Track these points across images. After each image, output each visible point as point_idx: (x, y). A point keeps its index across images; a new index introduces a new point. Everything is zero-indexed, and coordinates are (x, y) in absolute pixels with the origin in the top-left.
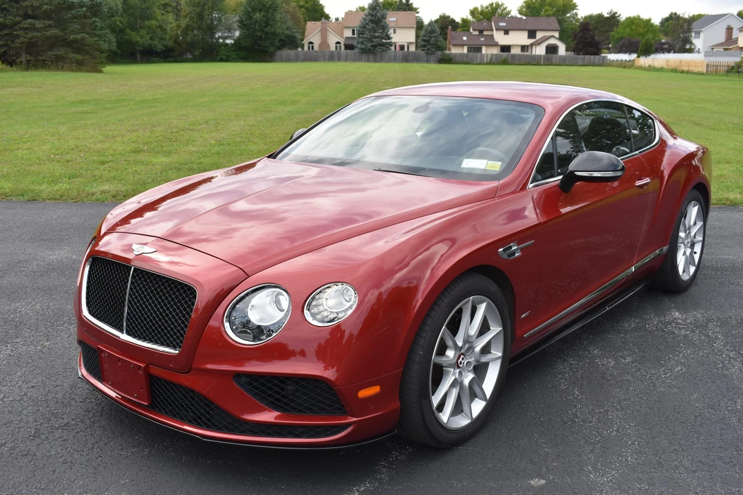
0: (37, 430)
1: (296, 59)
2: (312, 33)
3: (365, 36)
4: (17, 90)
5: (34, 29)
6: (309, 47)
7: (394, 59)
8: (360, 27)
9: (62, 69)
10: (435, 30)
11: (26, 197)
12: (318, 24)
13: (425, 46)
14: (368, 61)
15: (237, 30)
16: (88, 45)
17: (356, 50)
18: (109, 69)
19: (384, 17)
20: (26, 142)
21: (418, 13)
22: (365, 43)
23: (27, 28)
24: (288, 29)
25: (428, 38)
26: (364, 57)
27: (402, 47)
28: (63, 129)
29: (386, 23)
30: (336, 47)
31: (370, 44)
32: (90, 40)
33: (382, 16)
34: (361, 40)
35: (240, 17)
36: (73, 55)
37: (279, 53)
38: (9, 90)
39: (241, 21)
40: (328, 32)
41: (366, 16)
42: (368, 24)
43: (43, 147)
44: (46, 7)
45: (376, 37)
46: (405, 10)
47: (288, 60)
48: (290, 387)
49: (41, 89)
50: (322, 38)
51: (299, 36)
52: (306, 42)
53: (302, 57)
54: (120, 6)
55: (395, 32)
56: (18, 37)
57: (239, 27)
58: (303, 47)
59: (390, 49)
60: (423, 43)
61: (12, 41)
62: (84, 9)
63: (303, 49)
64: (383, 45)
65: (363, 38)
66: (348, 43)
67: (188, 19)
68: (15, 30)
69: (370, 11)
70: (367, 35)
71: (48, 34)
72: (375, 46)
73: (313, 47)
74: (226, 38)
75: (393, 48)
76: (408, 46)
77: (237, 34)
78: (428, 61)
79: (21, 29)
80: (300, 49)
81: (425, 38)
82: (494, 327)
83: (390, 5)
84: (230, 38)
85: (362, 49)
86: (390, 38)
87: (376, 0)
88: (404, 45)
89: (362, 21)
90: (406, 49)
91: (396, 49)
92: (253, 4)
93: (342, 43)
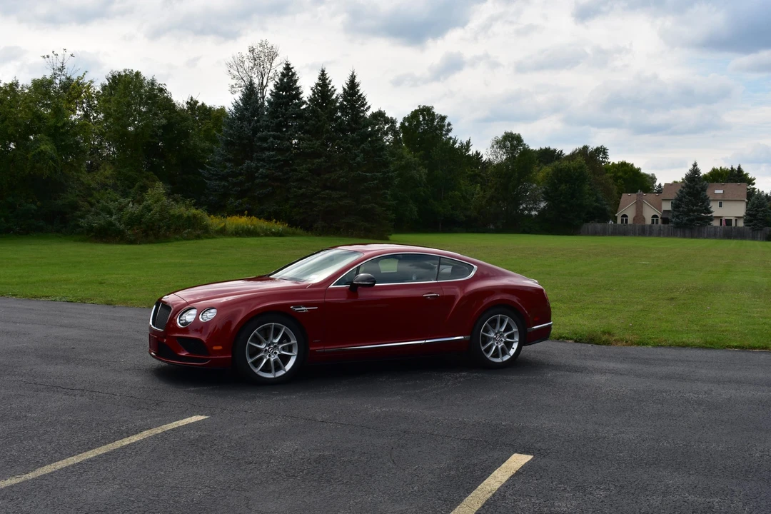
1: (603, 233)
2: (628, 207)
3: (681, 209)
5: (330, 199)
6: (622, 220)
7: (714, 235)
8: (676, 199)
10: (763, 203)
12: (634, 195)
13: (751, 221)
14: (684, 236)
15: (542, 201)
16: (377, 215)
17: (671, 225)
18: (394, 237)
19: (704, 189)
22: (680, 217)
23: (324, 198)
24: (597, 200)
25: (754, 213)
26: (679, 232)
27: (729, 222)
29: (706, 196)
30: (653, 220)
31: (687, 218)
32: (379, 210)
33: (702, 188)
34: (676, 213)
35: (546, 189)
36: (362, 223)
37: (585, 225)
39: (546, 193)
40: (644, 204)
41: (683, 188)
42: (685, 197)
44: (342, 179)
45: (694, 211)
47: (595, 233)
48: (193, 343)
50: (637, 211)
51: (608, 208)
52: (619, 215)
53: (610, 231)
54: (424, 177)
55: (720, 206)
56: (316, 205)
57: (544, 198)
58: (615, 219)
59: (710, 224)
60: (748, 218)
61: (311, 209)
62: (376, 182)
63: (615, 222)
64: (702, 219)
65: (679, 211)
66: (664, 216)
67: (493, 190)
68: (314, 200)
69: (688, 183)
70: (683, 208)
71: (343, 203)
72: (691, 221)
73: (626, 220)
74: (531, 210)
75: (716, 223)
76: (736, 220)
77: (543, 205)
78: (754, 238)
79: (319, 198)
80: (611, 222)
81: (751, 212)
82: (293, 341)
83: (719, 176)
84: (535, 209)
85: (677, 223)
86: (711, 212)
87: (695, 171)
88: (731, 220)
89: (678, 193)
90: (733, 224)
91: (721, 224)
92: (560, 175)
93: (659, 216)
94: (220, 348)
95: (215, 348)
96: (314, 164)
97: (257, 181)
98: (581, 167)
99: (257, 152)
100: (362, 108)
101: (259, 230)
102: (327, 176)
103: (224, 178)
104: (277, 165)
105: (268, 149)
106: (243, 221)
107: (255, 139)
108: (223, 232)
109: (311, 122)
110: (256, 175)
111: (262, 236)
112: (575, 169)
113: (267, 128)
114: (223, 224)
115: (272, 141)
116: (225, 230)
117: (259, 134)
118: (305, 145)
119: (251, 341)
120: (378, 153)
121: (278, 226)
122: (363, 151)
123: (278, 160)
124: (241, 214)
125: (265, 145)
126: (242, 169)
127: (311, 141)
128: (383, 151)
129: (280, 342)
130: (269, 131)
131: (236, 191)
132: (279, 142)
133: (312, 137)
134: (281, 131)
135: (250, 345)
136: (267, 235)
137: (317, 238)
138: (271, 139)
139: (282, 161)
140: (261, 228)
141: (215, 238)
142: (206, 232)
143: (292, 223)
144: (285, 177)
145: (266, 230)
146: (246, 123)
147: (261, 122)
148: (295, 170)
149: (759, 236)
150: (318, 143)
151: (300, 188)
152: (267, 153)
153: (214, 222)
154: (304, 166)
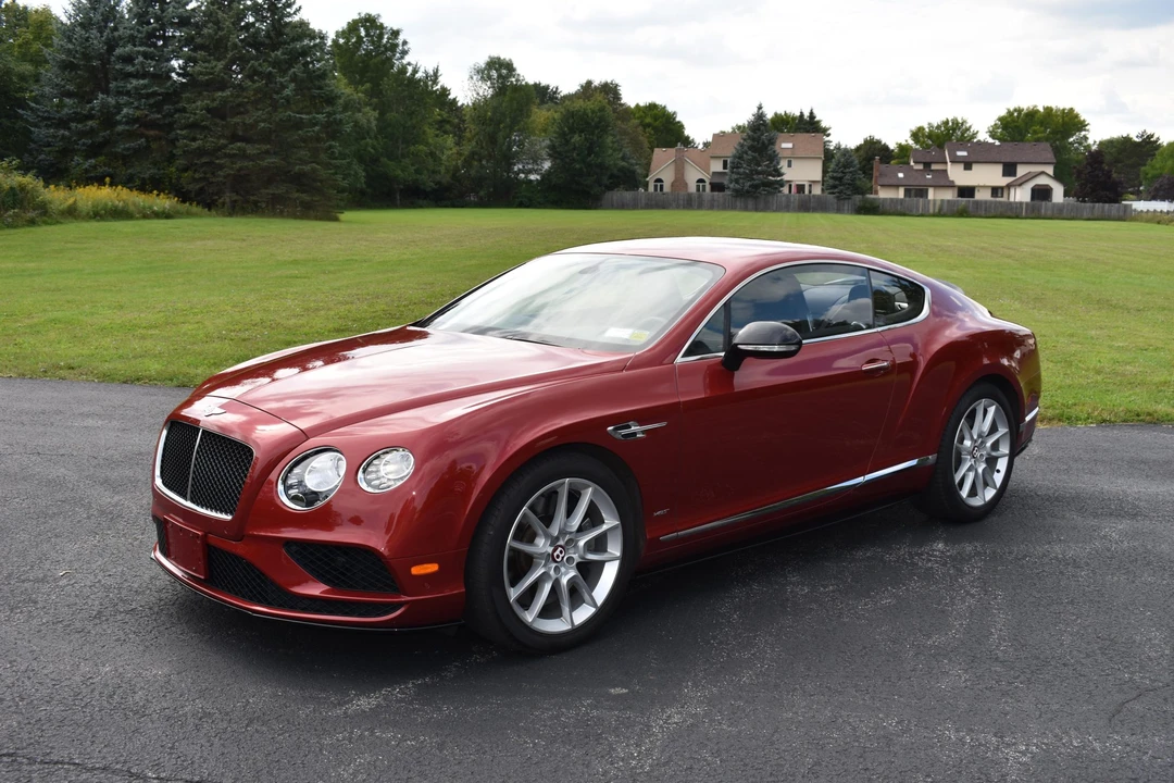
0: (99, 612)
1: (634, 205)
2: (662, 166)
3: (742, 170)
4: (210, 243)
5: (244, 156)
6: (656, 187)
7: (786, 207)
8: (734, 157)
9: (281, 215)
10: (852, 162)
11: (175, 382)
12: (672, 151)
13: (835, 187)
14: (746, 209)
15: (546, 160)
16: (321, 181)
17: (728, 192)
18: (347, 215)
19: (772, 142)
20: (195, 314)
21: (829, 135)
22: (741, 181)
23: (234, 155)
24: (623, 159)
25: (840, 175)
26: (738, 204)
27: (800, 188)
28: (251, 298)
29: (775, 152)
30: (698, 187)
31: (749, 183)
32: (323, 173)
33: (769, 141)
34: (735, 176)
35: (551, 140)
36: (296, 195)
37: (608, 195)
38: (199, 243)
39: (552, 147)
40: (686, 164)
41: (745, 140)
42: (746, 153)
43: (218, 321)
44: (263, 125)
45: (758, 173)
46: (808, 132)
47: (622, 206)
48: (339, 559)
49: (245, 243)
50: (676, 174)
51: (639, 170)
52: (651, 179)
53: (643, 201)
54: (374, 123)
55: (789, 166)
56: (221, 167)
57: (549, 155)
58: (646, 186)
59: (780, 192)
60: (831, 182)
61: (213, 174)
62: (317, 128)
63: (646, 190)
64: (771, 184)
65: (738, 173)
66: (717, 180)
67: (474, 143)
68: (218, 158)
69: (751, 133)
70: (745, 169)
71: (264, 163)
72: (756, 187)
73: (662, 187)
74: (530, 172)
75: (785, 190)
76: (810, 186)
77: (547, 165)
78: (839, 210)
79: (226, 155)
80: (642, 190)
81: (835, 175)
82: (610, 521)
83: (784, 123)
84: (536, 172)
85: (736, 191)
86: (782, 175)
87: (760, 116)
88: (804, 185)
89: (738, 147)
90: (807, 192)
91: (790, 191)
92: (571, 121)
93: (708, 182)
94: (433, 568)
95: (415, 570)
96: (214, 100)
97: (120, 128)
98: (602, 109)
99: (116, 80)
100: (288, 10)
101: (132, 208)
102: (237, 119)
103: (63, 123)
104: (152, 101)
105: (136, 76)
106: (104, 194)
107: (113, 59)
108: (72, 213)
109: (205, 31)
110: (118, 118)
111: (137, 219)
112: (593, 112)
113: (132, 39)
114: (71, 201)
115: (142, 62)
116: (75, 210)
117: (118, 51)
118: (197, 68)
119: (515, 538)
120: (317, 83)
121: (164, 202)
122: (294, 79)
123: (154, 94)
124: (100, 182)
125: (130, 69)
126: (92, 108)
127: (209, 62)
128: (325, 79)
129: (581, 530)
130: (135, 46)
131: (84, 144)
132: (153, 63)
133: (209, 55)
134: (155, 45)
135: (512, 549)
136: (145, 217)
137: (228, 220)
138: (141, 58)
139: (159, 95)
140: (134, 204)
141: (61, 223)
142: (44, 214)
143: (184, 197)
144: (167, 122)
145: (144, 208)
146: (94, 31)
147: (121, 30)
148: (184, 110)
149: (846, 208)
150: (220, 65)
151: (194, 139)
152: (135, 82)
153: (57, 196)
154: (199, 103)
